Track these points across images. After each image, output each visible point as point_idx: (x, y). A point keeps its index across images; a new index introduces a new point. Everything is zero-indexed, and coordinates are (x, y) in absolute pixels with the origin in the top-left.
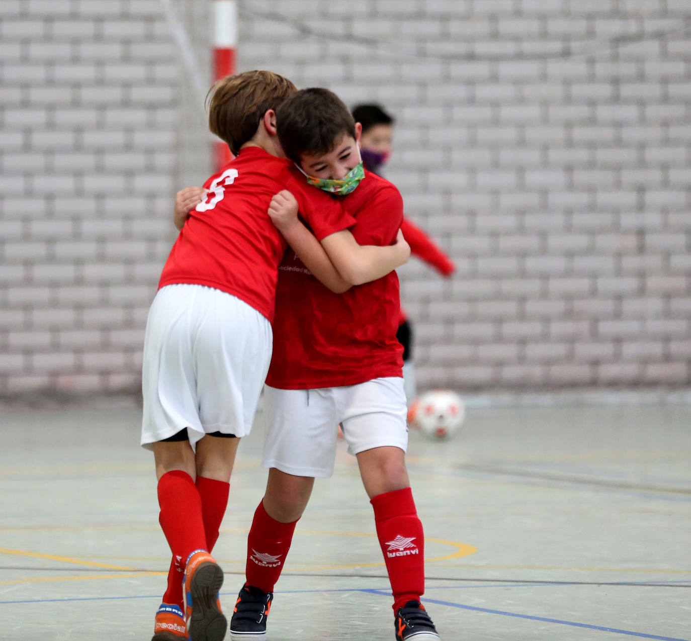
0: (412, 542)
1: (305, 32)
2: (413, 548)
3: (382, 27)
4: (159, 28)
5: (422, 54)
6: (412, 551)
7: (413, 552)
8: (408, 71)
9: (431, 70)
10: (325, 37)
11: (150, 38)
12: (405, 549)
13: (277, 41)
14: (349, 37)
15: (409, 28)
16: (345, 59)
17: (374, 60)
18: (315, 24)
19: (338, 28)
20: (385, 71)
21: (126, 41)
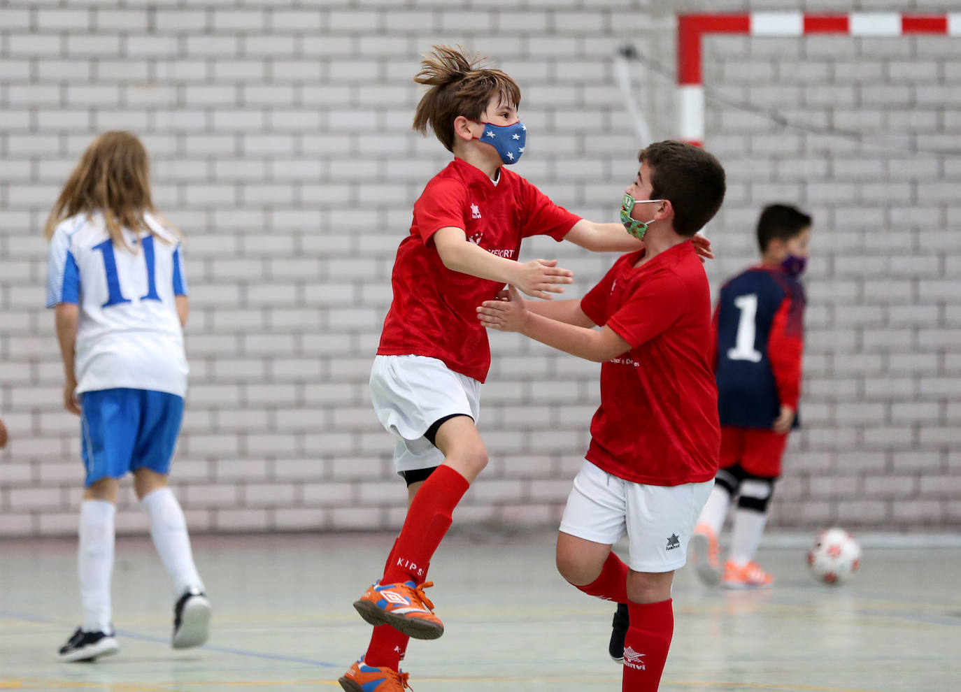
0: (639, 658)
1: (781, 123)
2: (640, 664)
3: (871, 118)
4: (617, 119)
5: (914, 148)
6: (637, 666)
7: (639, 668)
8: (896, 167)
9: (925, 166)
10: (804, 130)
11: (607, 130)
12: (632, 662)
13: (749, 133)
14: (831, 129)
15: (897, 119)
16: (827, 154)
17: (859, 155)
18: (792, 116)
19: (820, 119)
20: (873, 167)
21: (581, 134)
